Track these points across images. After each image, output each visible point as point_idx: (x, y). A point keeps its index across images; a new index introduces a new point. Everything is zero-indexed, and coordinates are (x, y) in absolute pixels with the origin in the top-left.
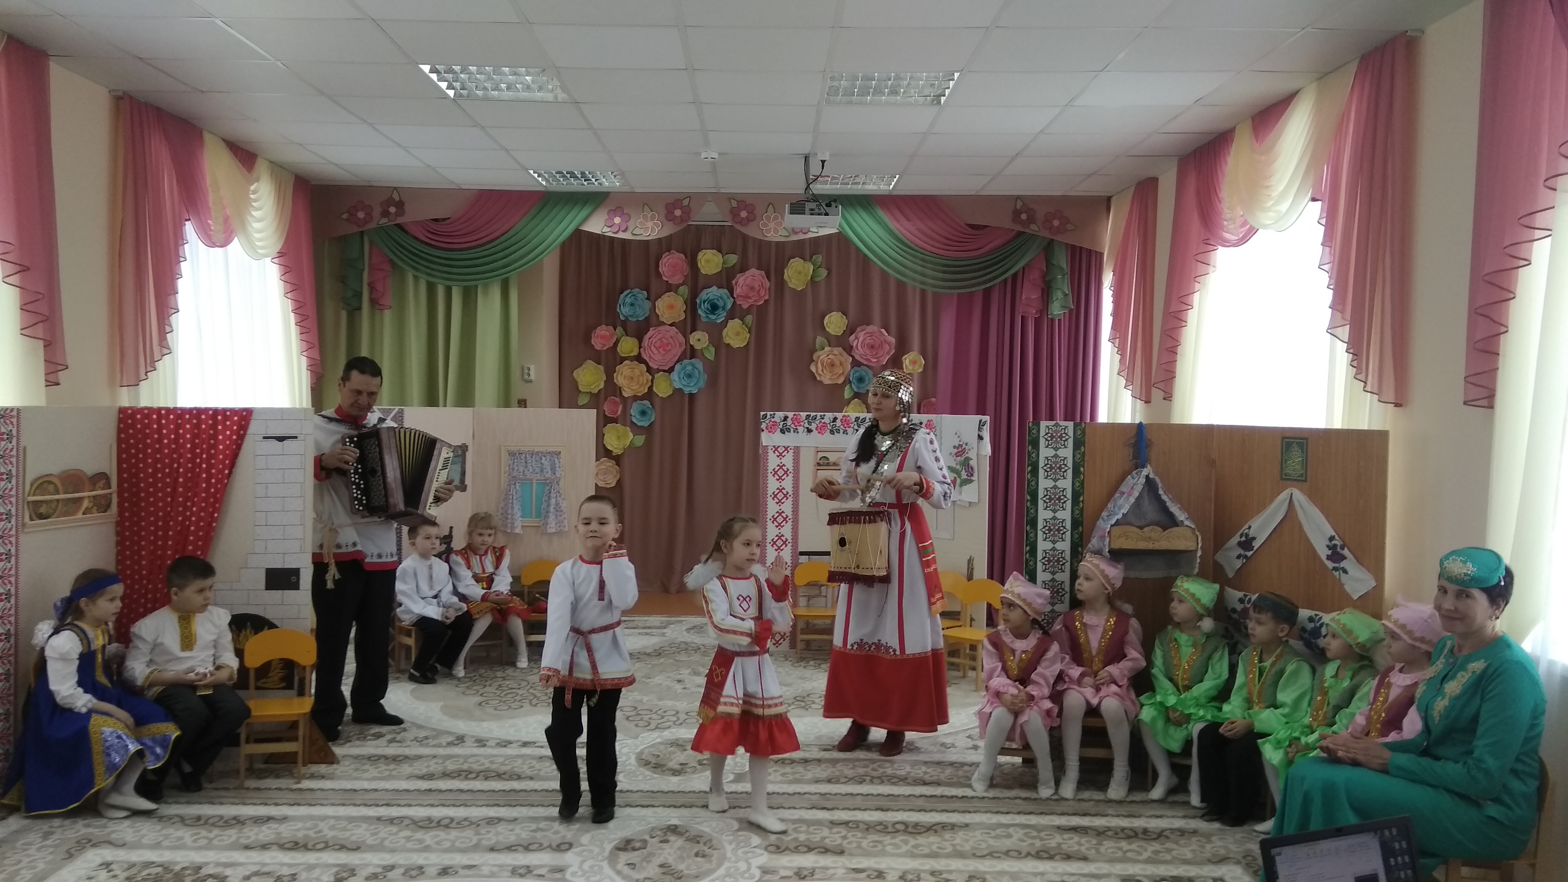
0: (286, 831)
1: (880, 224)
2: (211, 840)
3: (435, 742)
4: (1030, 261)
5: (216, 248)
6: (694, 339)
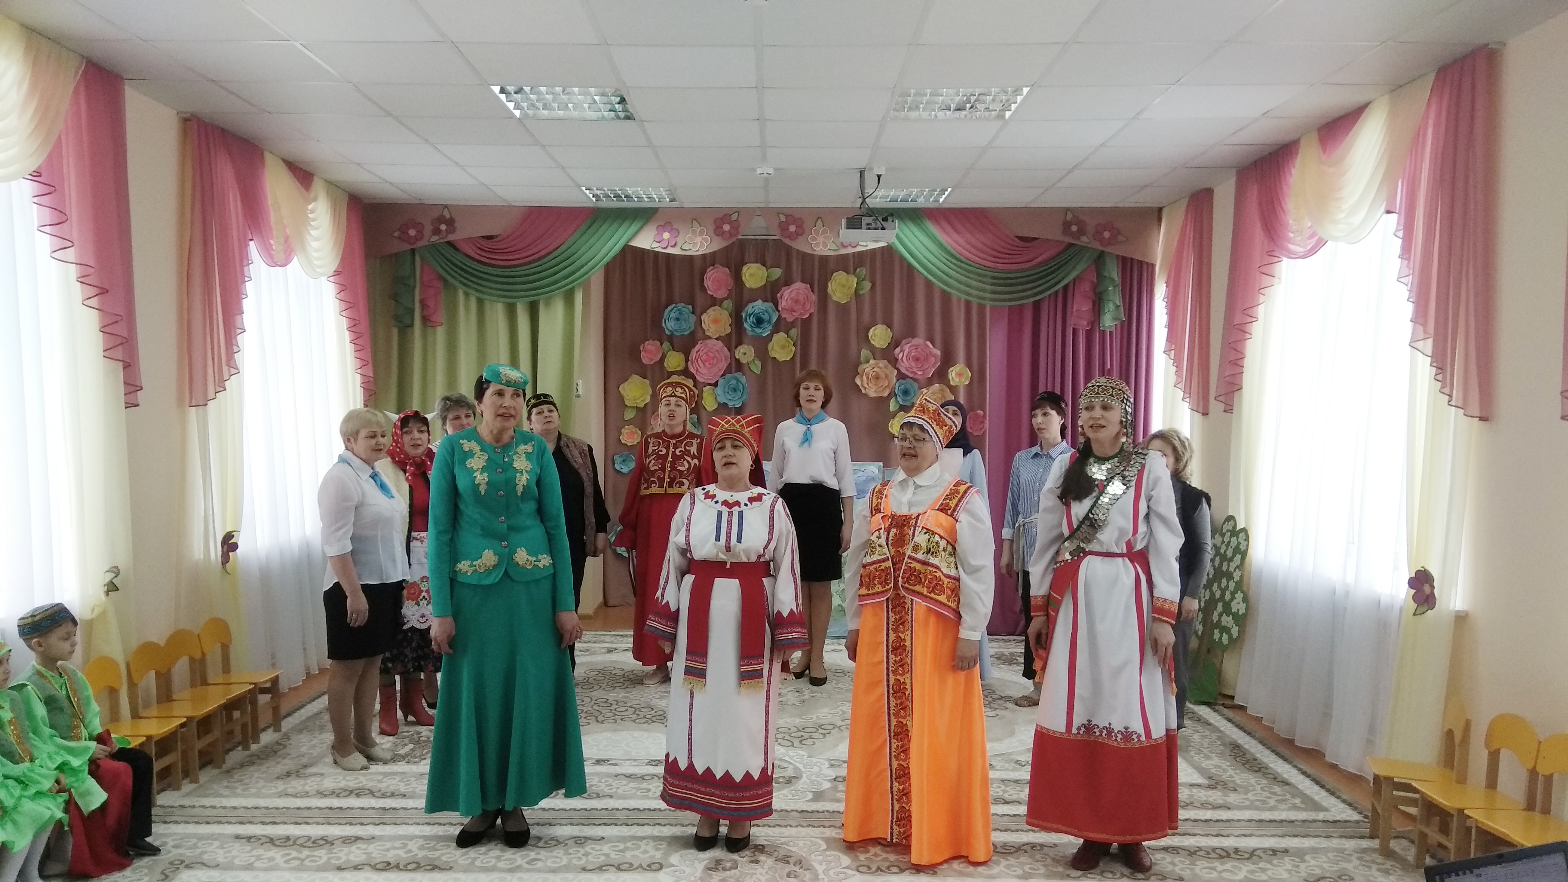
0: (376, 852)
1: (928, 234)
2: (303, 860)
4: (1082, 272)
5: (277, 268)
6: (740, 352)
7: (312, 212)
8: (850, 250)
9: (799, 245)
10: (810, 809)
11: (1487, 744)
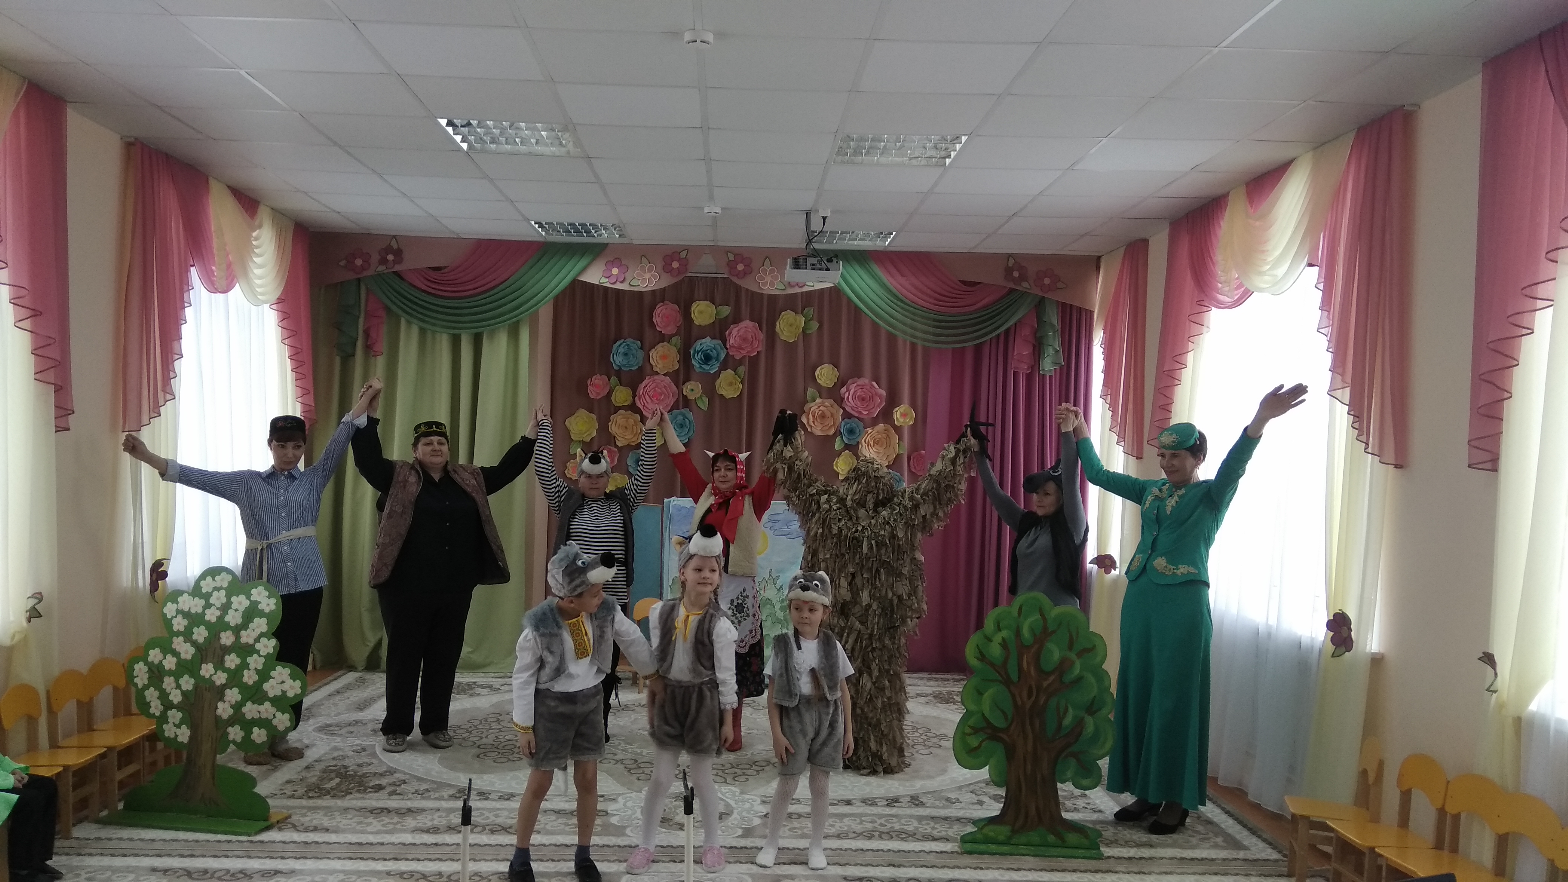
1: (873, 277)
3: (437, 795)
4: (1023, 317)
5: (218, 294)
6: (687, 389)
7: (256, 239)
8: (797, 290)
9: (747, 284)
10: (738, 845)
11: (1399, 783)
